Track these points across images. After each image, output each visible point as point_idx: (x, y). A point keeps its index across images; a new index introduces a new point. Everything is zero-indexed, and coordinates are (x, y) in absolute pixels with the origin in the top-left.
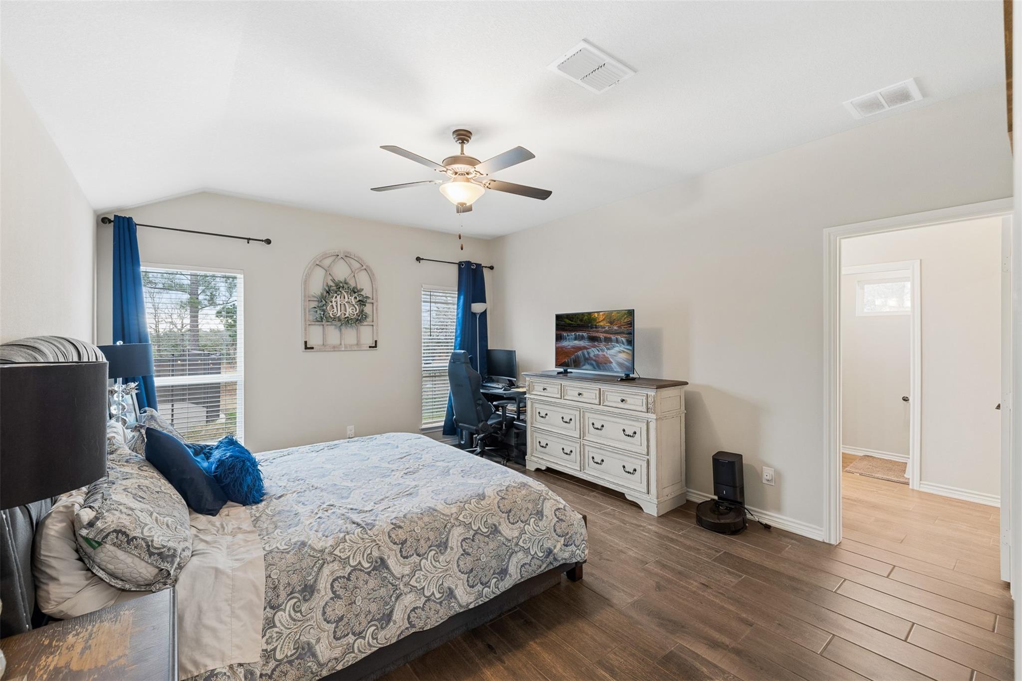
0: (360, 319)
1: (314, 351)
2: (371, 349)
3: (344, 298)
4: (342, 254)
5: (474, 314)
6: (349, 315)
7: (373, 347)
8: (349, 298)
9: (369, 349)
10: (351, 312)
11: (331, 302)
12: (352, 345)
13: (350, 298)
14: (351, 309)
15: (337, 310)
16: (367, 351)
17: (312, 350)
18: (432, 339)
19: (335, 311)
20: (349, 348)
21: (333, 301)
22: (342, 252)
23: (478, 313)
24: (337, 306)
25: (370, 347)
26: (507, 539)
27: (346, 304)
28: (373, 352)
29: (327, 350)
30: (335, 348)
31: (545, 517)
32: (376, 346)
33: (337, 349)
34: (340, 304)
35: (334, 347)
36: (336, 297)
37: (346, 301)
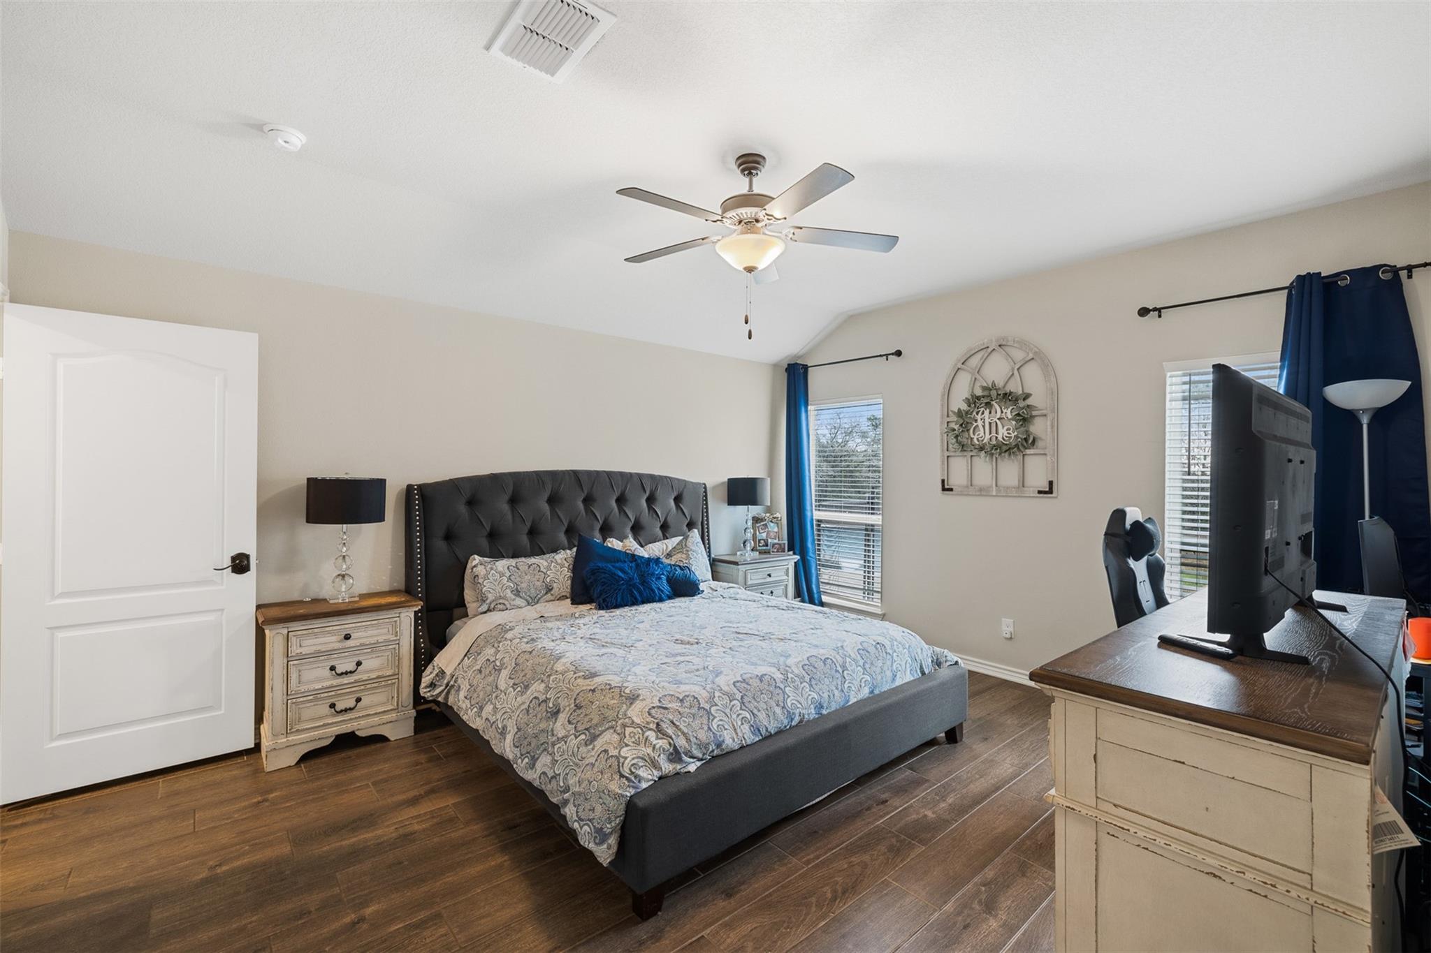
0: (1024, 444)
1: (952, 495)
2: (1041, 495)
3: (996, 413)
4: (994, 343)
5: (1350, 417)
6: (1003, 438)
7: (1045, 492)
8: (1002, 412)
9: (1038, 495)
10: (1006, 434)
11: (976, 421)
12: (1008, 488)
13: (1005, 411)
14: (1005, 428)
15: (985, 433)
16: (1035, 499)
17: (951, 492)
18: (1193, 481)
19: (982, 434)
20: (1004, 492)
21: (979, 420)
22: (994, 341)
23: (1364, 411)
24: (984, 426)
25: (1040, 492)
26: (552, 730)
27: (998, 421)
28: (1045, 501)
29: (970, 493)
30: (983, 492)
31: (591, 746)
32: (1050, 491)
33: (985, 494)
34: (990, 423)
35: (981, 490)
36: (983, 413)
37: (998, 417)
